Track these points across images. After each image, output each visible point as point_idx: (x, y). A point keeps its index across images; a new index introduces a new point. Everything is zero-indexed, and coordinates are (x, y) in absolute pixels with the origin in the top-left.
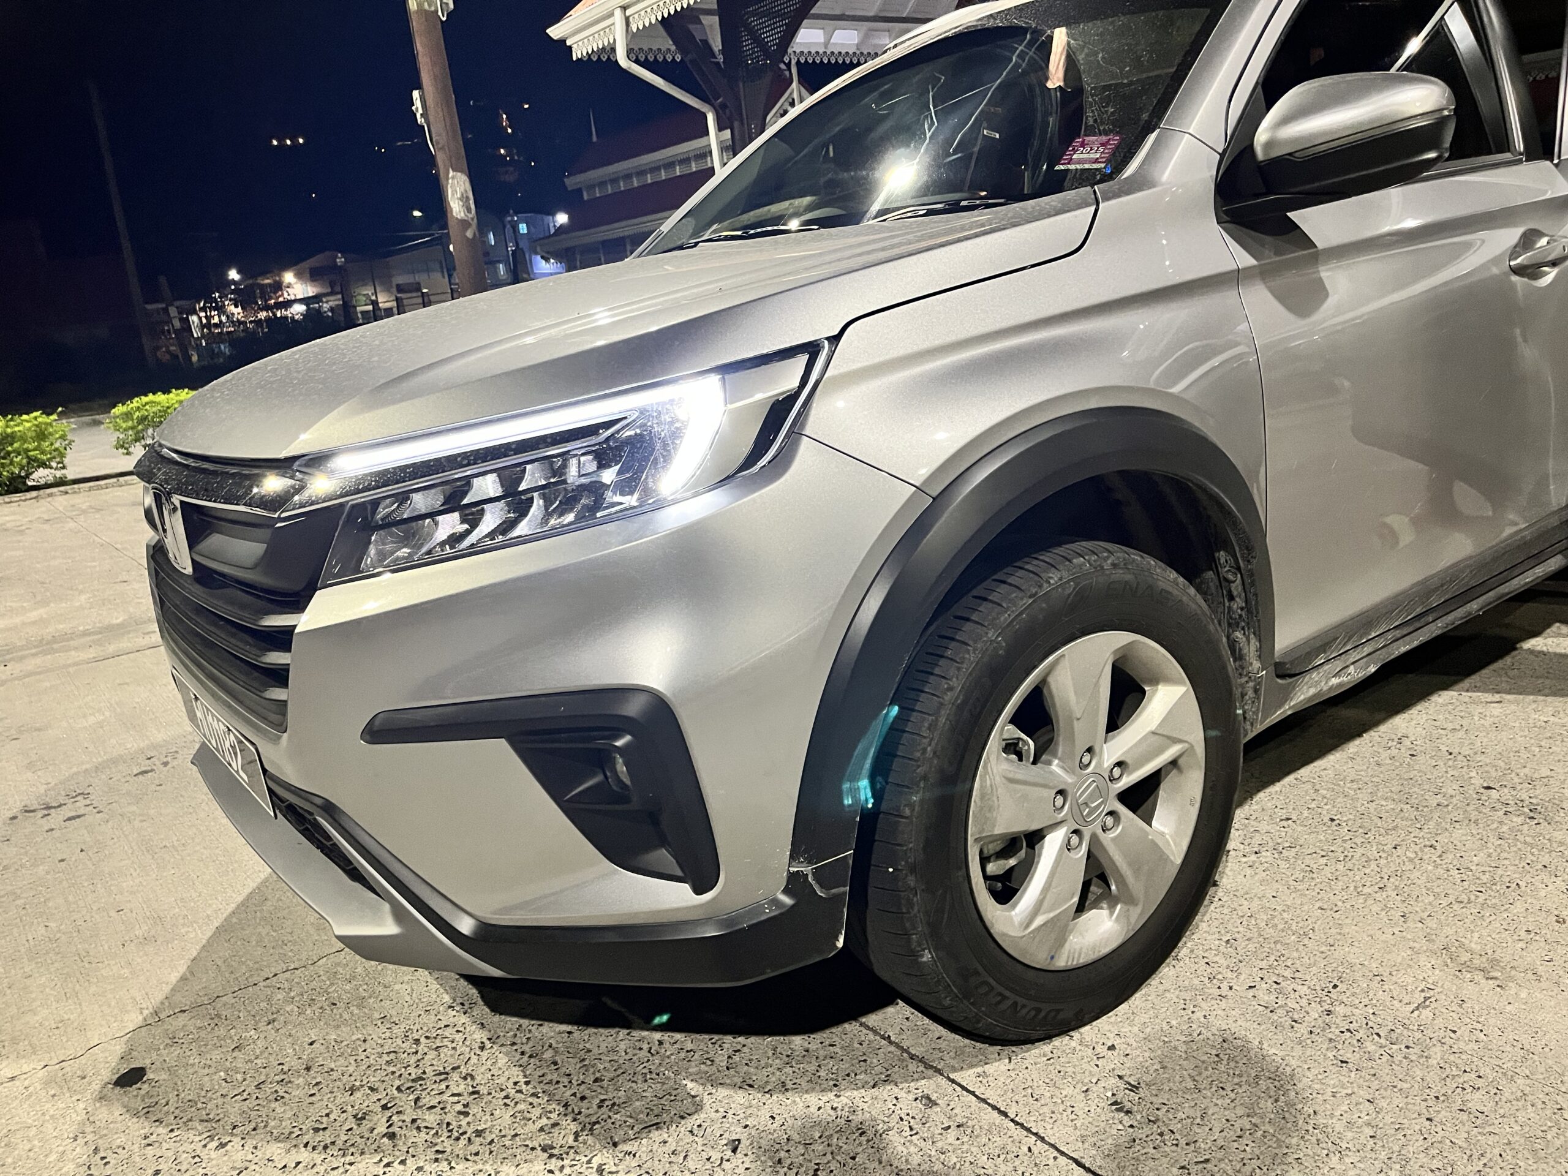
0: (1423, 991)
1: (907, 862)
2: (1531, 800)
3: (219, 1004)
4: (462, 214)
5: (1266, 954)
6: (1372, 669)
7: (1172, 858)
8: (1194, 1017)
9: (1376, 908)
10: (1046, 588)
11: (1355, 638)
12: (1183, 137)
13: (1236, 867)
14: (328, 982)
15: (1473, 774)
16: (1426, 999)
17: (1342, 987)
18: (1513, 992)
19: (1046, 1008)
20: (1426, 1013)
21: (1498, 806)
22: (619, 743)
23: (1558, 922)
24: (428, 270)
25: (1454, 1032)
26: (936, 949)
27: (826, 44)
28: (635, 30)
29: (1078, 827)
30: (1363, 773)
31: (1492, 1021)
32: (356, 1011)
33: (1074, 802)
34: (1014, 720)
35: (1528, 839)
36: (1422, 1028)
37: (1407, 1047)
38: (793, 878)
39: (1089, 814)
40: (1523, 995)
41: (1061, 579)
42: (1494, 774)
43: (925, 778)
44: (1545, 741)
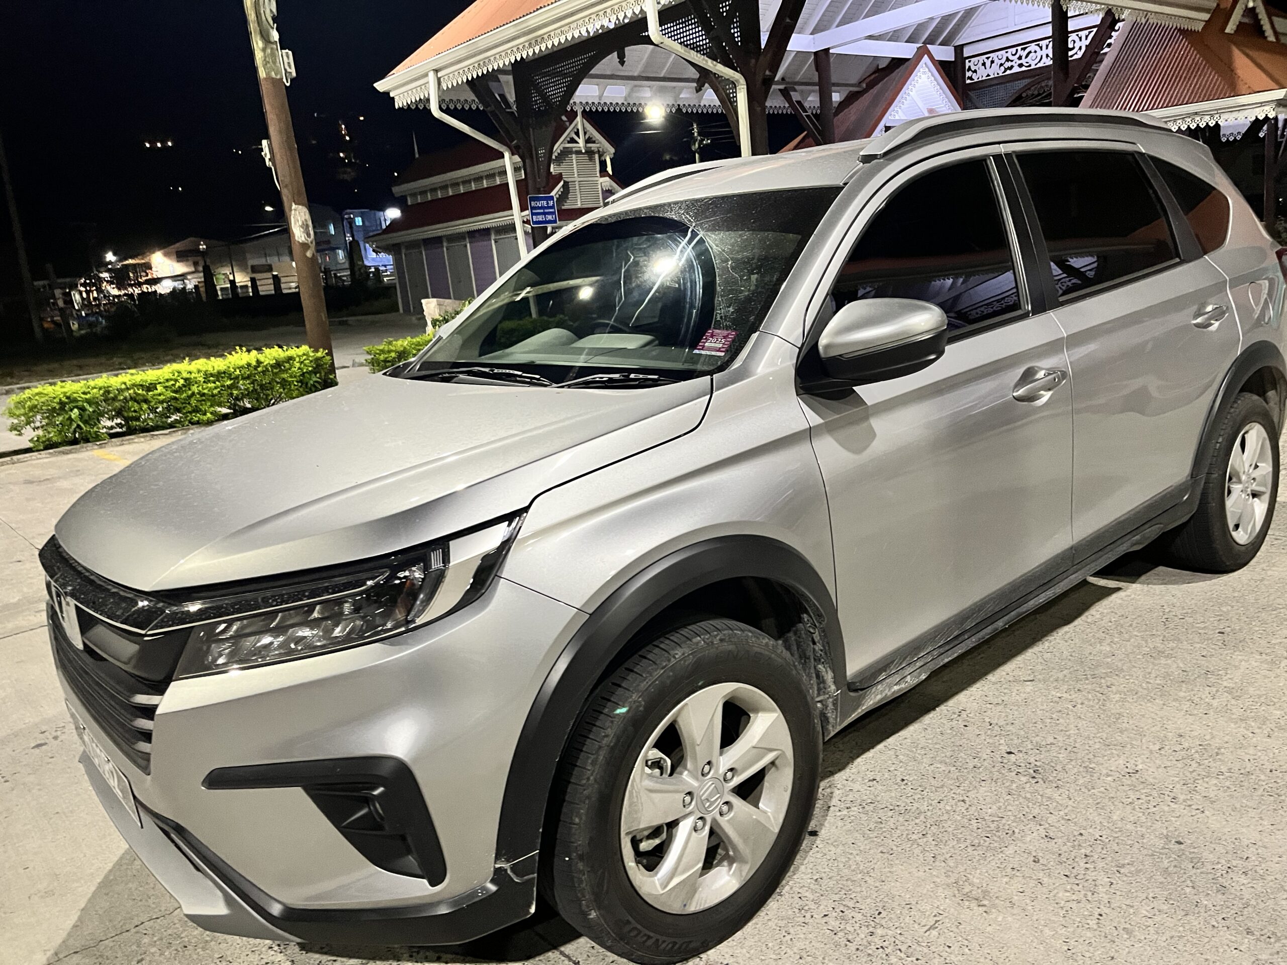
0: (935, 916)
1: (577, 854)
2: (1036, 763)
3: (102, 946)
4: (303, 239)
5: (839, 889)
6: (923, 677)
7: (771, 829)
8: (784, 940)
9: (917, 851)
10: (673, 661)
11: (908, 659)
12: (773, 339)
13: (832, 820)
14: (181, 929)
15: (1002, 741)
16: (937, 921)
17: (884, 914)
18: (993, 916)
19: (680, 941)
20: (934, 933)
21: (1013, 767)
22: (376, 793)
23: (1034, 861)
24: (279, 255)
25: (949, 947)
26: (599, 909)
27: (600, 97)
28: (445, 88)
29: (702, 815)
30: (930, 741)
31: (976, 939)
32: (201, 953)
33: (699, 799)
34: (657, 745)
35: (1028, 795)
36: (929, 944)
37: (917, 959)
38: (497, 871)
39: (709, 806)
40: (1000, 919)
41: (683, 654)
42: (1016, 741)
43: (588, 797)
44: (1056, 714)
